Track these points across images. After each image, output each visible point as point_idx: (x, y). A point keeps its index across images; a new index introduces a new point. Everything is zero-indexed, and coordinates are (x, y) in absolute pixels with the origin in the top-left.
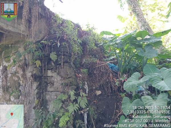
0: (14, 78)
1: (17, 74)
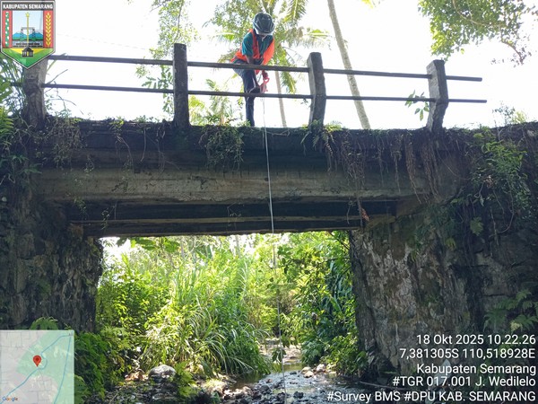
0: (427, 274)
1: (431, 267)
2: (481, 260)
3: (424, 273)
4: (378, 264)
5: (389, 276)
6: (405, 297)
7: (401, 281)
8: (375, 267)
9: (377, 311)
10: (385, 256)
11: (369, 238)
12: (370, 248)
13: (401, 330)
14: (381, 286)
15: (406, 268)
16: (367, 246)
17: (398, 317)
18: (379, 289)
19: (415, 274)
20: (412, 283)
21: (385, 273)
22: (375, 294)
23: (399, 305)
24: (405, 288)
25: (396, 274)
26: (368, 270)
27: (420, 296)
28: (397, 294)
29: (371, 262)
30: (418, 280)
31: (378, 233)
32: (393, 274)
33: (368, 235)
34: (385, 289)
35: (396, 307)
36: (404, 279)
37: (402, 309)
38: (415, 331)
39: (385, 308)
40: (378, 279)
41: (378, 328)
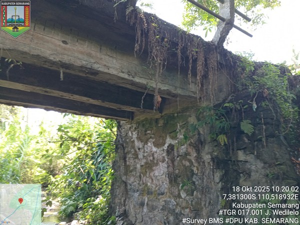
1: (188, 157)
4: (139, 149)
5: (147, 159)
6: (159, 177)
7: (157, 164)
8: (136, 151)
9: (131, 185)
10: (146, 143)
11: (135, 128)
12: (135, 136)
13: (150, 203)
14: (138, 166)
15: (164, 155)
16: (132, 134)
17: (149, 193)
18: (136, 168)
19: (173, 161)
20: (168, 167)
21: (144, 156)
22: (131, 171)
23: (152, 183)
24: (161, 170)
25: (154, 159)
26: (129, 152)
27: (173, 179)
28: (152, 174)
29: (133, 147)
30: (174, 165)
31: (143, 125)
32: (151, 158)
33: (134, 126)
34: (141, 169)
35: (149, 184)
36: (160, 163)
37: (154, 186)
38: (163, 206)
39: (139, 184)
40: (136, 160)
41: (129, 198)
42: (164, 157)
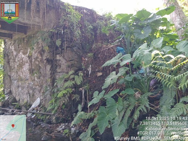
0: (36, 62)
1: (38, 59)
2: (58, 57)
3: (35, 61)
4: (16, 56)
5: (19, 62)
6: (25, 71)
7: (24, 64)
8: (14, 58)
9: (13, 77)
10: (19, 52)
11: (13, 44)
12: (13, 49)
13: (22, 85)
15: (27, 59)
16: (12, 47)
17: (21, 80)
18: (15, 67)
19: (31, 61)
20: (29, 65)
21: (18, 60)
22: (13, 69)
23: (22, 75)
24: (26, 67)
25: (23, 61)
26: (11, 59)
27: (31, 71)
28: (22, 70)
29: (13, 55)
30: (32, 64)
32: (22, 61)
33: (13, 42)
34: (17, 68)
35: (21, 75)
36: (26, 64)
37: (23, 77)
38: (28, 86)
39: (17, 76)
40: (15, 63)
41: (12, 84)
42: (27, 60)
